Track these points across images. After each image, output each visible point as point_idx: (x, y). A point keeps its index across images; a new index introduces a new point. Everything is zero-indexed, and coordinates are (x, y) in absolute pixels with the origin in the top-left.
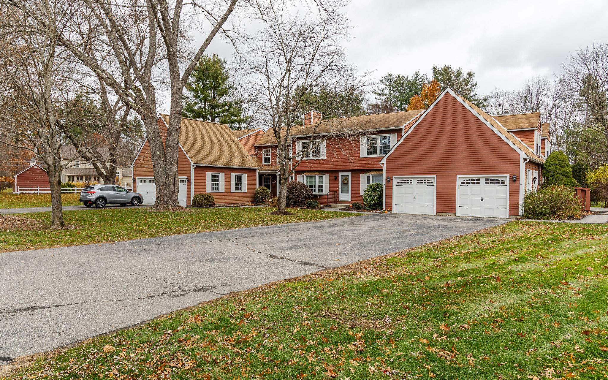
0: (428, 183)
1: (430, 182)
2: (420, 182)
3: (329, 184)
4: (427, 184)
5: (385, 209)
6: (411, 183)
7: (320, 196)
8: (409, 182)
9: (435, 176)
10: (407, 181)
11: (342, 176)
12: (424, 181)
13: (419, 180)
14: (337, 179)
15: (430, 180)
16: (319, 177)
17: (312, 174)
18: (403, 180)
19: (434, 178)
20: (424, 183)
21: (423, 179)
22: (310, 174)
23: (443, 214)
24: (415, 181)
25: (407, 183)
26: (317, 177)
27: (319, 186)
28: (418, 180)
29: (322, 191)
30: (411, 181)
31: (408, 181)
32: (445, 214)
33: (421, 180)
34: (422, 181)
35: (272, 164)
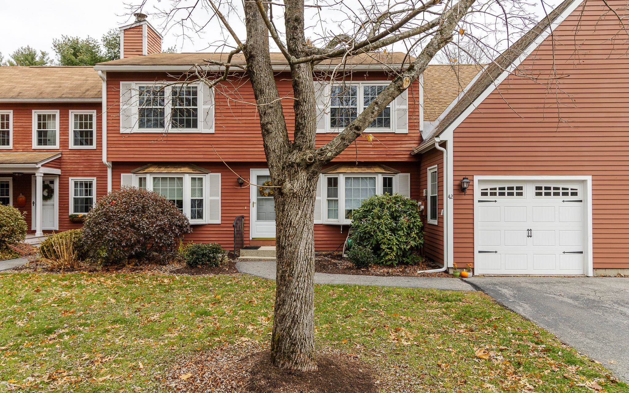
0: (564, 194)
1: (570, 191)
2: (543, 191)
3: (219, 198)
4: (561, 198)
5: (451, 265)
6: (520, 194)
7: (195, 227)
8: (515, 191)
9: (589, 178)
10: (509, 188)
11: (259, 177)
12: (555, 188)
13: (540, 188)
14: (242, 184)
15: (569, 186)
16: (193, 179)
17: (174, 172)
18: (498, 186)
19: (584, 182)
20: (555, 194)
21: (552, 186)
22: (163, 170)
23: (608, 272)
24: (529, 191)
25: (510, 194)
26: (187, 179)
27: (193, 201)
28: (537, 188)
29: (200, 216)
30: (518, 188)
31: (512, 188)
32: (614, 272)
33: (546, 188)
34: (549, 188)
35: (16, 150)
